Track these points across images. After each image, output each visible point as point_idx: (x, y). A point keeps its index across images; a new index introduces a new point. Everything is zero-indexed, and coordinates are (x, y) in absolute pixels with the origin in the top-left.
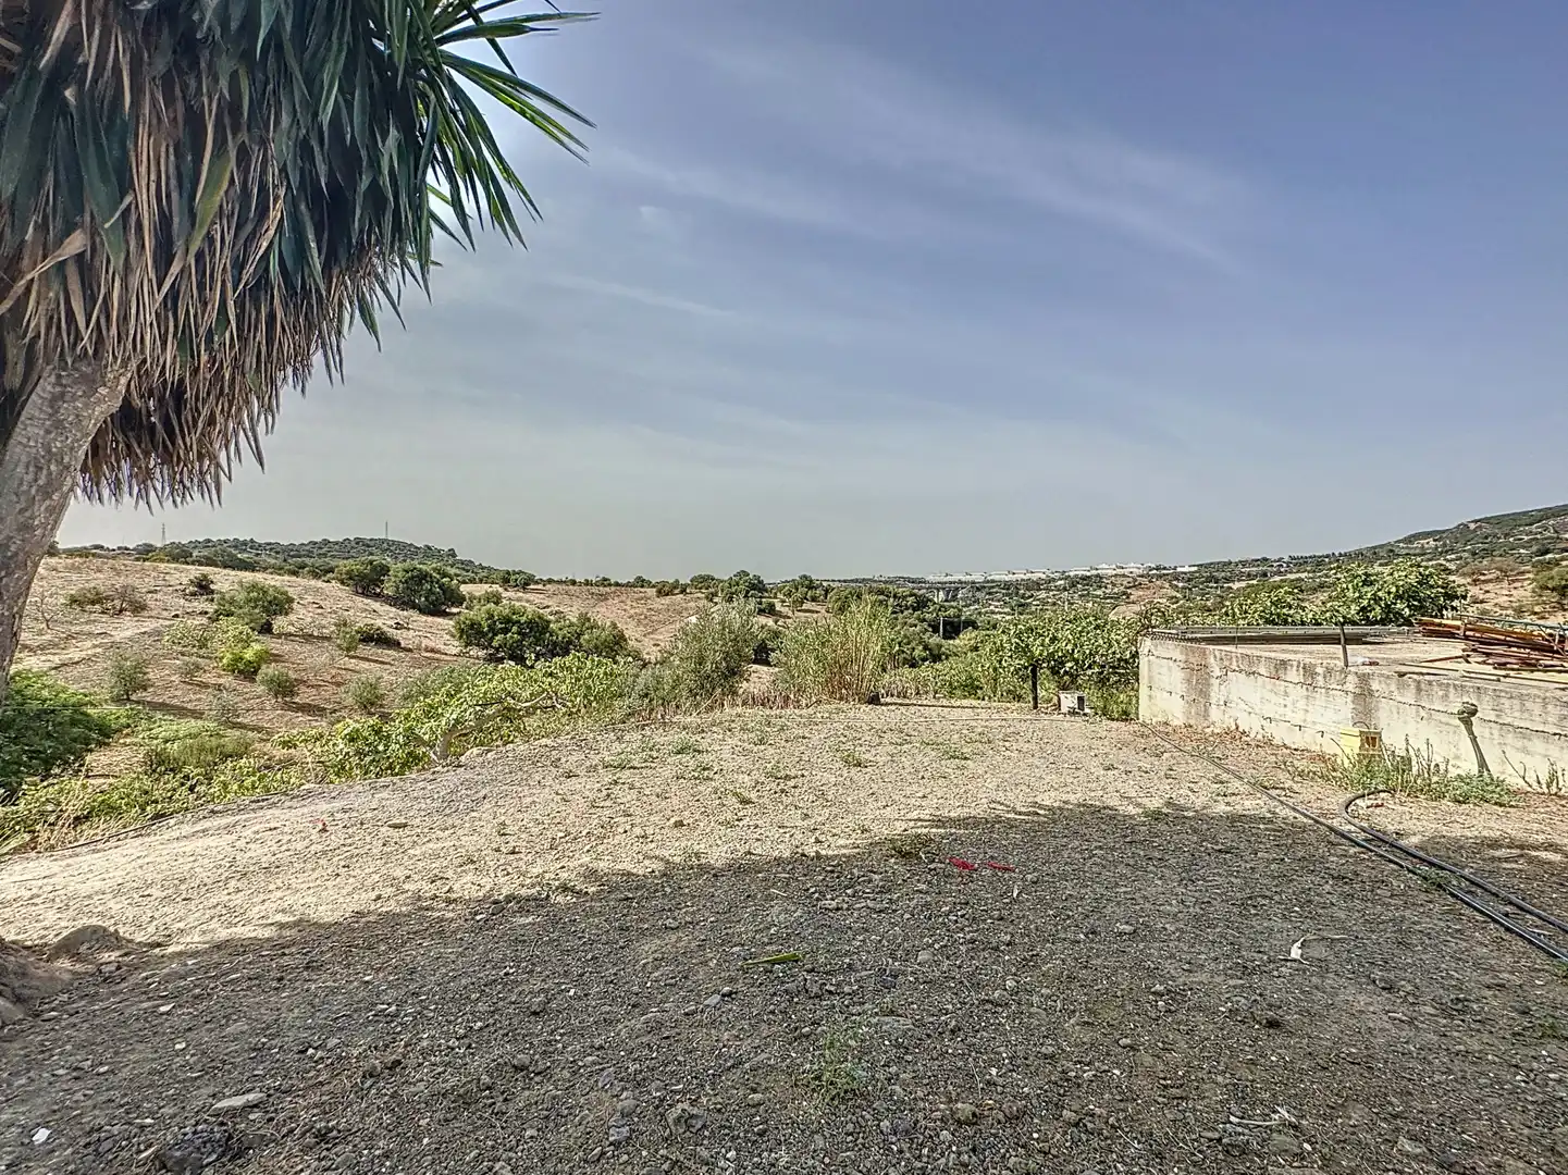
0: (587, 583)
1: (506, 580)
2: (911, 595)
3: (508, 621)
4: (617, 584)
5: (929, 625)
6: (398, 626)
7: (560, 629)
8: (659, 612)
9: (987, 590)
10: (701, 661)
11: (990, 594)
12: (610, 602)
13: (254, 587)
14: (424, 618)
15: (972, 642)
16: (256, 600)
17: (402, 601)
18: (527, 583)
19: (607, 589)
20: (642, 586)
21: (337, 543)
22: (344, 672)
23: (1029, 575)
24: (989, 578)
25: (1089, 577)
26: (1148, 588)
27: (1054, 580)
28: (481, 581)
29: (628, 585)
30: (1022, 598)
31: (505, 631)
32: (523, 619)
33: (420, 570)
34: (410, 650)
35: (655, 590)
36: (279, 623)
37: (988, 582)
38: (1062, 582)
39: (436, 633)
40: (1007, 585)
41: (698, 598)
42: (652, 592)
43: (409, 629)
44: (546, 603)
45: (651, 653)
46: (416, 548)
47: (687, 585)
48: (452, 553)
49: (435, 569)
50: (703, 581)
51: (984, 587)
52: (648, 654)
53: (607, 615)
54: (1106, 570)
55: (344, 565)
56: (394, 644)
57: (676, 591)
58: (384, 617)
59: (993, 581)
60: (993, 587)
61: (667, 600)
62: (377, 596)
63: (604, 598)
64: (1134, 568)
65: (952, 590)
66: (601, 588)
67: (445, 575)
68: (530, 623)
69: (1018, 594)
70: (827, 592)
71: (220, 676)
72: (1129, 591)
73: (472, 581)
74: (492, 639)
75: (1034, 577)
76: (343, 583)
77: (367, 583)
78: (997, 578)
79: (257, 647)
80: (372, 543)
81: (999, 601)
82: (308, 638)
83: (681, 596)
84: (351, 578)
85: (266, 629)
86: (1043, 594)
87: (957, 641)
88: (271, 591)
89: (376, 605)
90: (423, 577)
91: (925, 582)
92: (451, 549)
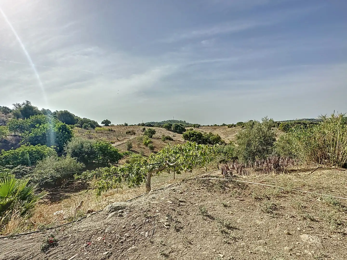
0: (212, 126)
1: (194, 126)
3: (193, 134)
4: (218, 126)
6: (174, 136)
7: (205, 136)
8: (229, 131)
12: (217, 130)
13: (150, 129)
14: (179, 134)
16: (150, 132)
17: (175, 131)
18: (199, 126)
19: (216, 127)
20: (224, 126)
21: (166, 121)
22: (163, 145)
28: (190, 127)
29: (221, 126)
31: (193, 136)
32: (196, 134)
33: (177, 125)
34: (175, 141)
35: (227, 126)
36: (153, 136)
39: (179, 137)
41: (239, 129)
43: (175, 137)
44: (203, 130)
45: (227, 142)
46: (179, 121)
47: (236, 125)
49: (180, 124)
50: (240, 124)
52: (226, 142)
53: (216, 133)
55: (165, 125)
56: (172, 140)
57: (233, 126)
58: (171, 134)
61: (230, 129)
62: (170, 130)
63: (215, 129)
66: (215, 127)
67: (182, 125)
68: (198, 135)
70: (278, 124)
71: (143, 146)
73: (188, 127)
74: (190, 138)
76: (165, 128)
77: (168, 128)
79: (149, 140)
80: (171, 121)
82: (158, 138)
83: (234, 127)
84: (166, 127)
85: (151, 137)
88: (152, 130)
89: (170, 132)
90: (178, 126)
91: (314, 120)
92: (185, 121)
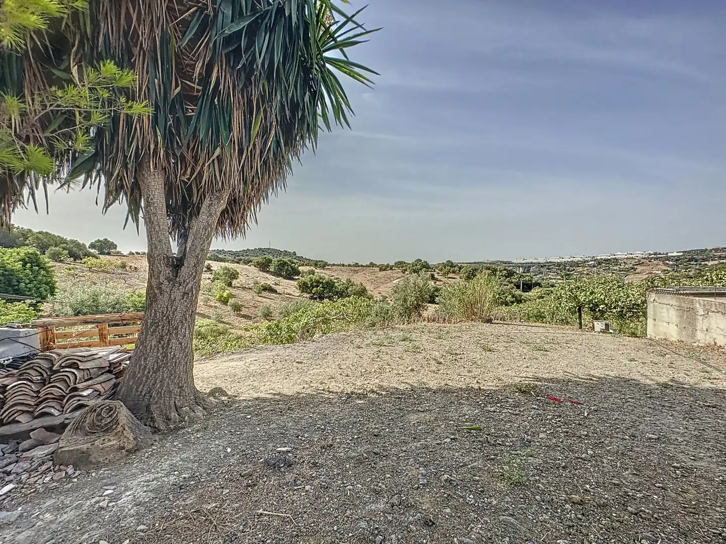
0: (349, 265)
1: (316, 264)
2: (505, 270)
3: (318, 282)
4: (362, 266)
5: (515, 285)
6: (276, 284)
7: (339, 286)
8: (381, 278)
9: (547, 267)
10: (405, 301)
11: (548, 269)
12: (359, 274)
13: (226, 268)
14: (285, 281)
15: (539, 294)
16: (227, 273)
17: (277, 274)
18: (324, 265)
19: (358, 268)
20: (373, 267)
21: (252, 250)
22: (257, 302)
23: (572, 259)
24: (548, 261)
25: (609, 259)
26: (649, 265)
27: (588, 261)
28: (306, 265)
29: (367, 266)
30: (568, 271)
31: (317, 286)
32: (324, 281)
33: (283, 261)
34: (281, 294)
35: (378, 268)
36: (234, 282)
37: (548, 263)
38: (593, 262)
39: (290, 287)
40: (559, 264)
41: (397, 273)
42: (377, 269)
43: (280, 285)
44: (332, 274)
45: (378, 297)
46: (281, 252)
47: (393, 266)
48: (295, 253)
49: (289, 260)
50: (400, 264)
51: (546, 266)
52: (376, 297)
53: (358, 279)
54: (620, 255)
55: (255, 259)
56: (275, 291)
57: (388, 269)
58: (270, 280)
59: (550, 262)
60: (550, 265)
61: (383, 273)
62: (268, 272)
63: (357, 272)
64: (638, 254)
65: (527, 267)
66: (355, 268)
67: (293, 263)
68: (327, 283)
69: (566, 269)
70: (460, 268)
71: (215, 303)
72: (635, 267)
73: (303, 265)
74: (312, 290)
75: (576, 260)
76: (255, 267)
77: (264, 266)
78: (553, 260)
79: (228, 292)
80: (264, 250)
81: (554, 272)
82: (244, 288)
83: (390, 271)
84: (258, 264)
85: (230, 285)
86: (580, 269)
87: (530, 294)
88: (231, 270)
89: (267, 275)
90: (285, 264)
91: (512, 263)
92: (294, 252)
